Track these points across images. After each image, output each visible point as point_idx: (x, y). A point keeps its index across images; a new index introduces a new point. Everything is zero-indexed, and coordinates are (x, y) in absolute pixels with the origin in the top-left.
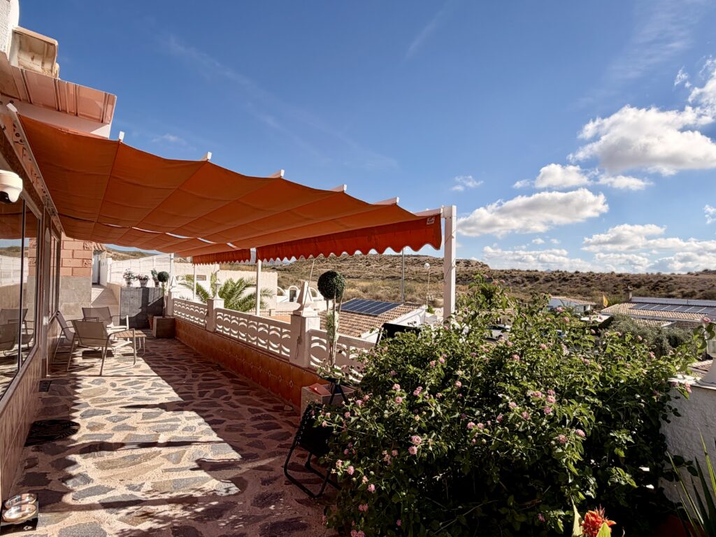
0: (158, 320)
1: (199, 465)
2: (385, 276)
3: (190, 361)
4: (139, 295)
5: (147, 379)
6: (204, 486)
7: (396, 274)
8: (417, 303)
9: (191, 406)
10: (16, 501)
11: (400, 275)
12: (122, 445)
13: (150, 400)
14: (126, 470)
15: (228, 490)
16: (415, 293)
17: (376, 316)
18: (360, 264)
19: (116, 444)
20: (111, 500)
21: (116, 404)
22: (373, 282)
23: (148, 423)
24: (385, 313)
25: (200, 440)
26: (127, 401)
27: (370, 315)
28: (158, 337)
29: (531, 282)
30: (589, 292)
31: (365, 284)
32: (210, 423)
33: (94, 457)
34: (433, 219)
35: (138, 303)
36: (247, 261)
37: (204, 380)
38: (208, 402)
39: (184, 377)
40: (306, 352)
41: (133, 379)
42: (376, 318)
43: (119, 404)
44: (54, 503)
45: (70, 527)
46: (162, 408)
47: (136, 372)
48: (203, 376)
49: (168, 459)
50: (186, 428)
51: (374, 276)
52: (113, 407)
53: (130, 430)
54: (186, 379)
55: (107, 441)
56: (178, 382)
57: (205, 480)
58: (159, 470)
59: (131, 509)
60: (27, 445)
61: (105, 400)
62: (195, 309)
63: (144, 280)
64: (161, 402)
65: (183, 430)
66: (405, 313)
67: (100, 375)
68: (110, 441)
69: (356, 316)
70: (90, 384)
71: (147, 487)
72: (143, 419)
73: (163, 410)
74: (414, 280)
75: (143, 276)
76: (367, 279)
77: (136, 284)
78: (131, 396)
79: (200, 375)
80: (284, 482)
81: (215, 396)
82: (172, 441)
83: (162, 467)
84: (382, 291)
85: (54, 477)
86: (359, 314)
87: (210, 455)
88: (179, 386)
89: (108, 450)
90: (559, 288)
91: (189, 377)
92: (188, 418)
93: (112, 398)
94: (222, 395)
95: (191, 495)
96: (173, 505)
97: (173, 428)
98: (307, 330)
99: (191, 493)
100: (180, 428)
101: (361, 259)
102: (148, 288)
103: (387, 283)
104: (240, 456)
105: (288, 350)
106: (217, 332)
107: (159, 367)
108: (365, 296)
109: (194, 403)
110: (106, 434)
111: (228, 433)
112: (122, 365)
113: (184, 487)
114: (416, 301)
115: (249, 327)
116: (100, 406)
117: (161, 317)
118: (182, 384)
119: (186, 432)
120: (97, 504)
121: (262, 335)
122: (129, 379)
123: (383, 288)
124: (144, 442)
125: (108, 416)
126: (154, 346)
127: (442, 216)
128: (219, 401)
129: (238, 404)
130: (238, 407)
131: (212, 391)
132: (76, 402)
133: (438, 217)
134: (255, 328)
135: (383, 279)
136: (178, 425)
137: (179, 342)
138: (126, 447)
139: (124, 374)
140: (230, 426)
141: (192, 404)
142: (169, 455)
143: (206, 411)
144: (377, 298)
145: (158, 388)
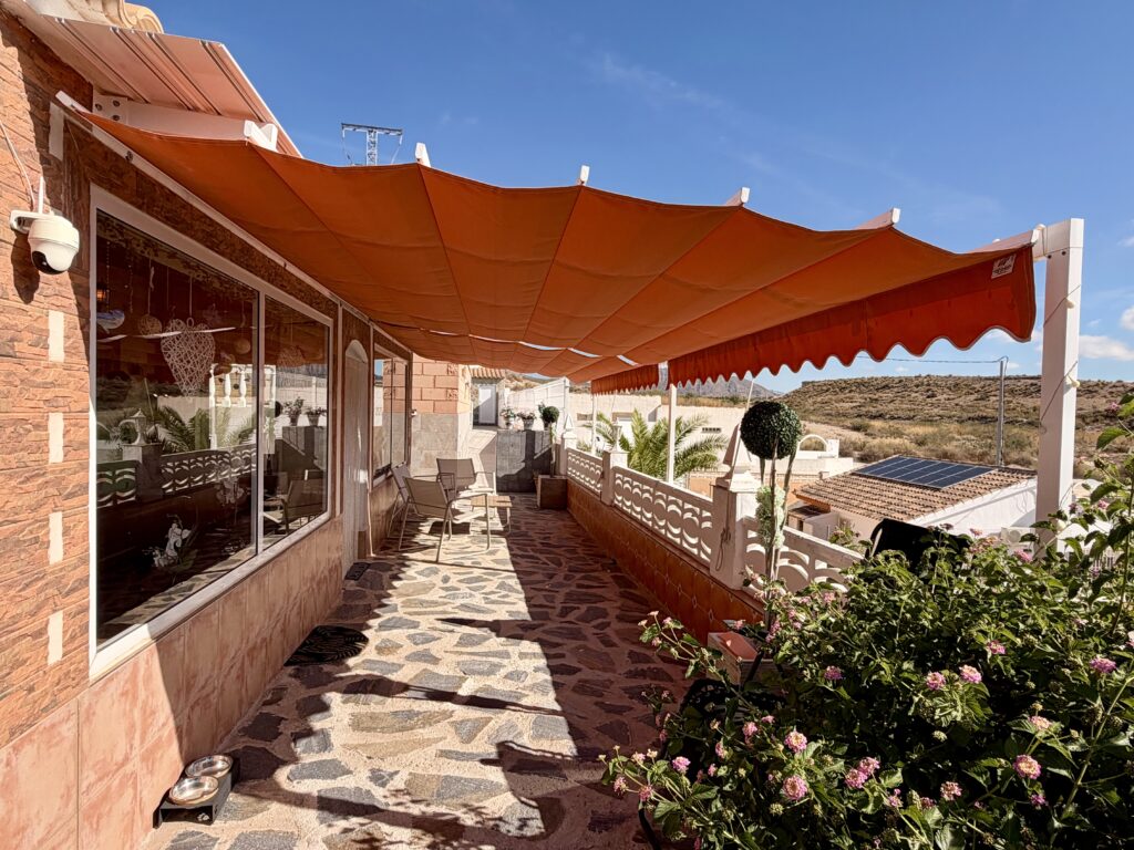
0: (543, 480)
1: (500, 754)
2: (965, 415)
3: (574, 551)
4: (521, 442)
5: (494, 575)
6: (485, 803)
7: (990, 412)
8: (1032, 468)
9: (538, 633)
10: (205, 766)
11: (996, 414)
12: (406, 687)
13: (483, 612)
14: (387, 738)
15: (524, 823)
16: (1028, 448)
17: (938, 490)
18: (914, 395)
19: (399, 684)
20: (335, 796)
21: (432, 613)
22: (937, 426)
23: (462, 653)
24: (956, 485)
25: (524, 702)
26: (450, 610)
27: (926, 488)
28: (543, 507)
31: (921, 430)
32: (553, 670)
33: (357, 703)
34: (1010, 262)
35: (519, 453)
36: (654, 385)
37: (579, 586)
38: (567, 629)
39: (551, 577)
40: (737, 561)
41: (477, 572)
42: (938, 494)
43: (437, 613)
44: (261, 778)
45: (256, 833)
46: (492, 630)
47: (487, 561)
48: (584, 578)
49: (456, 729)
50: (511, 673)
51: (942, 417)
52: (426, 617)
53: (429, 662)
54: (553, 581)
55: (390, 676)
56: (538, 586)
57: (492, 789)
58: (432, 750)
59: (354, 821)
60: (288, 664)
61: (422, 603)
62: (591, 466)
63: (528, 419)
64: (496, 618)
65: (506, 677)
66: (999, 487)
67: (437, 562)
68: (394, 677)
69: (898, 488)
70: (416, 575)
71: (398, 782)
72: (459, 644)
73: (493, 634)
74: (1029, 423)
75: (527, 414)
76: (929, 421)
77: (519, 424)
78: (459, 602)
79: (578, 576)
80: (633, 833)
81: (584, 619)
82: (478, 695)
83: (441, 746)
84: (955, 443)
85: (287, 729)
86: (903, 484)
87: (525, 737)
88: (536, 593)
89: (381, 695)
91: (559, 578)
92: (523, 655)
93: (433, 602)
94: (598, 618)
95: (457, 819)
96: (418, 832)
97: (493, 670)
98: (738, 518)
99: (459, 813)
100: (503, 672)
101: (917, 386)
102: (534, 432)
103: (969, 429)
104: (575, 751)
105: (709, 551)
106: (616, 506)
107: (522, 556)
108: (921, 453)
109: (546, 628)
110: (393, 664)
111: (576, 696)
112: (474, 548)
113: (453, 797)
114: (1029, 463)
115: (656, 502)
116: (410, 614)
117: (548, 477)
118: (542, 590)
119: (510, 682)
120: (313, 797)
121: (674, 519)
122: (472, 573)
123: (957, 437)
124: (438, 689)
125: (412, 631)
126: (531, 520)
127: (1035, 250)
128: (588, 629)
129: (615, 639)
130: (613, 645)
131: (584, 607)
132: (385, 601)
133: (1024, 254)
134: (663, 503)
135: (961, 421)
136: (500, 666)
137: (572, 516)
138: (408, 694)
139: (468, 563)
140: (586, 681)
141: (541, 629)
142: (462, 722)
143: (557, 645)
144: (945, 455)
145: (504, 593)
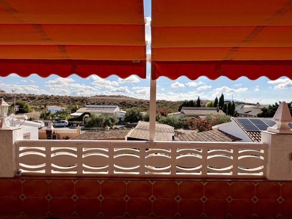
29: (32, 100)
30: (59, 104)
90: (45, 102)
